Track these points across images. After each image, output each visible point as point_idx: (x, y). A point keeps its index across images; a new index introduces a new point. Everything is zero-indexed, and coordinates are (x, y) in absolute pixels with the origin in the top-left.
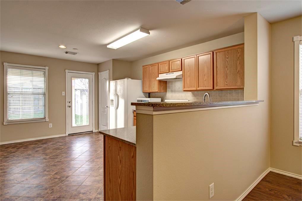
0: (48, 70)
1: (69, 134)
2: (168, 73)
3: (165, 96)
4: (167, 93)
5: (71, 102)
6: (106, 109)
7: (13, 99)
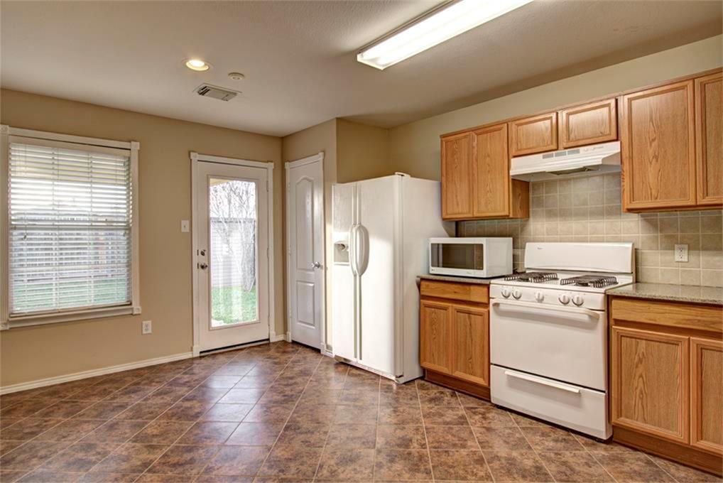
0: (139, 151)
1: (201, 352)
2: (554, 152)
3: (522, 230)
4: (531, 219)
5: (206, 253)
6: (312, 273)
7: (28, 244)
